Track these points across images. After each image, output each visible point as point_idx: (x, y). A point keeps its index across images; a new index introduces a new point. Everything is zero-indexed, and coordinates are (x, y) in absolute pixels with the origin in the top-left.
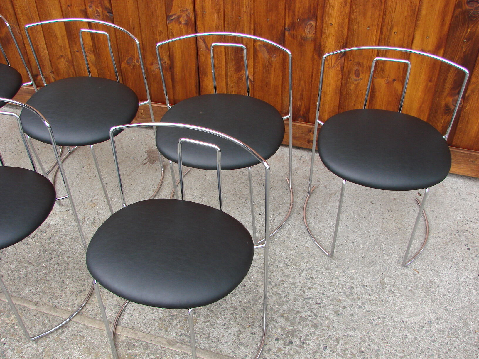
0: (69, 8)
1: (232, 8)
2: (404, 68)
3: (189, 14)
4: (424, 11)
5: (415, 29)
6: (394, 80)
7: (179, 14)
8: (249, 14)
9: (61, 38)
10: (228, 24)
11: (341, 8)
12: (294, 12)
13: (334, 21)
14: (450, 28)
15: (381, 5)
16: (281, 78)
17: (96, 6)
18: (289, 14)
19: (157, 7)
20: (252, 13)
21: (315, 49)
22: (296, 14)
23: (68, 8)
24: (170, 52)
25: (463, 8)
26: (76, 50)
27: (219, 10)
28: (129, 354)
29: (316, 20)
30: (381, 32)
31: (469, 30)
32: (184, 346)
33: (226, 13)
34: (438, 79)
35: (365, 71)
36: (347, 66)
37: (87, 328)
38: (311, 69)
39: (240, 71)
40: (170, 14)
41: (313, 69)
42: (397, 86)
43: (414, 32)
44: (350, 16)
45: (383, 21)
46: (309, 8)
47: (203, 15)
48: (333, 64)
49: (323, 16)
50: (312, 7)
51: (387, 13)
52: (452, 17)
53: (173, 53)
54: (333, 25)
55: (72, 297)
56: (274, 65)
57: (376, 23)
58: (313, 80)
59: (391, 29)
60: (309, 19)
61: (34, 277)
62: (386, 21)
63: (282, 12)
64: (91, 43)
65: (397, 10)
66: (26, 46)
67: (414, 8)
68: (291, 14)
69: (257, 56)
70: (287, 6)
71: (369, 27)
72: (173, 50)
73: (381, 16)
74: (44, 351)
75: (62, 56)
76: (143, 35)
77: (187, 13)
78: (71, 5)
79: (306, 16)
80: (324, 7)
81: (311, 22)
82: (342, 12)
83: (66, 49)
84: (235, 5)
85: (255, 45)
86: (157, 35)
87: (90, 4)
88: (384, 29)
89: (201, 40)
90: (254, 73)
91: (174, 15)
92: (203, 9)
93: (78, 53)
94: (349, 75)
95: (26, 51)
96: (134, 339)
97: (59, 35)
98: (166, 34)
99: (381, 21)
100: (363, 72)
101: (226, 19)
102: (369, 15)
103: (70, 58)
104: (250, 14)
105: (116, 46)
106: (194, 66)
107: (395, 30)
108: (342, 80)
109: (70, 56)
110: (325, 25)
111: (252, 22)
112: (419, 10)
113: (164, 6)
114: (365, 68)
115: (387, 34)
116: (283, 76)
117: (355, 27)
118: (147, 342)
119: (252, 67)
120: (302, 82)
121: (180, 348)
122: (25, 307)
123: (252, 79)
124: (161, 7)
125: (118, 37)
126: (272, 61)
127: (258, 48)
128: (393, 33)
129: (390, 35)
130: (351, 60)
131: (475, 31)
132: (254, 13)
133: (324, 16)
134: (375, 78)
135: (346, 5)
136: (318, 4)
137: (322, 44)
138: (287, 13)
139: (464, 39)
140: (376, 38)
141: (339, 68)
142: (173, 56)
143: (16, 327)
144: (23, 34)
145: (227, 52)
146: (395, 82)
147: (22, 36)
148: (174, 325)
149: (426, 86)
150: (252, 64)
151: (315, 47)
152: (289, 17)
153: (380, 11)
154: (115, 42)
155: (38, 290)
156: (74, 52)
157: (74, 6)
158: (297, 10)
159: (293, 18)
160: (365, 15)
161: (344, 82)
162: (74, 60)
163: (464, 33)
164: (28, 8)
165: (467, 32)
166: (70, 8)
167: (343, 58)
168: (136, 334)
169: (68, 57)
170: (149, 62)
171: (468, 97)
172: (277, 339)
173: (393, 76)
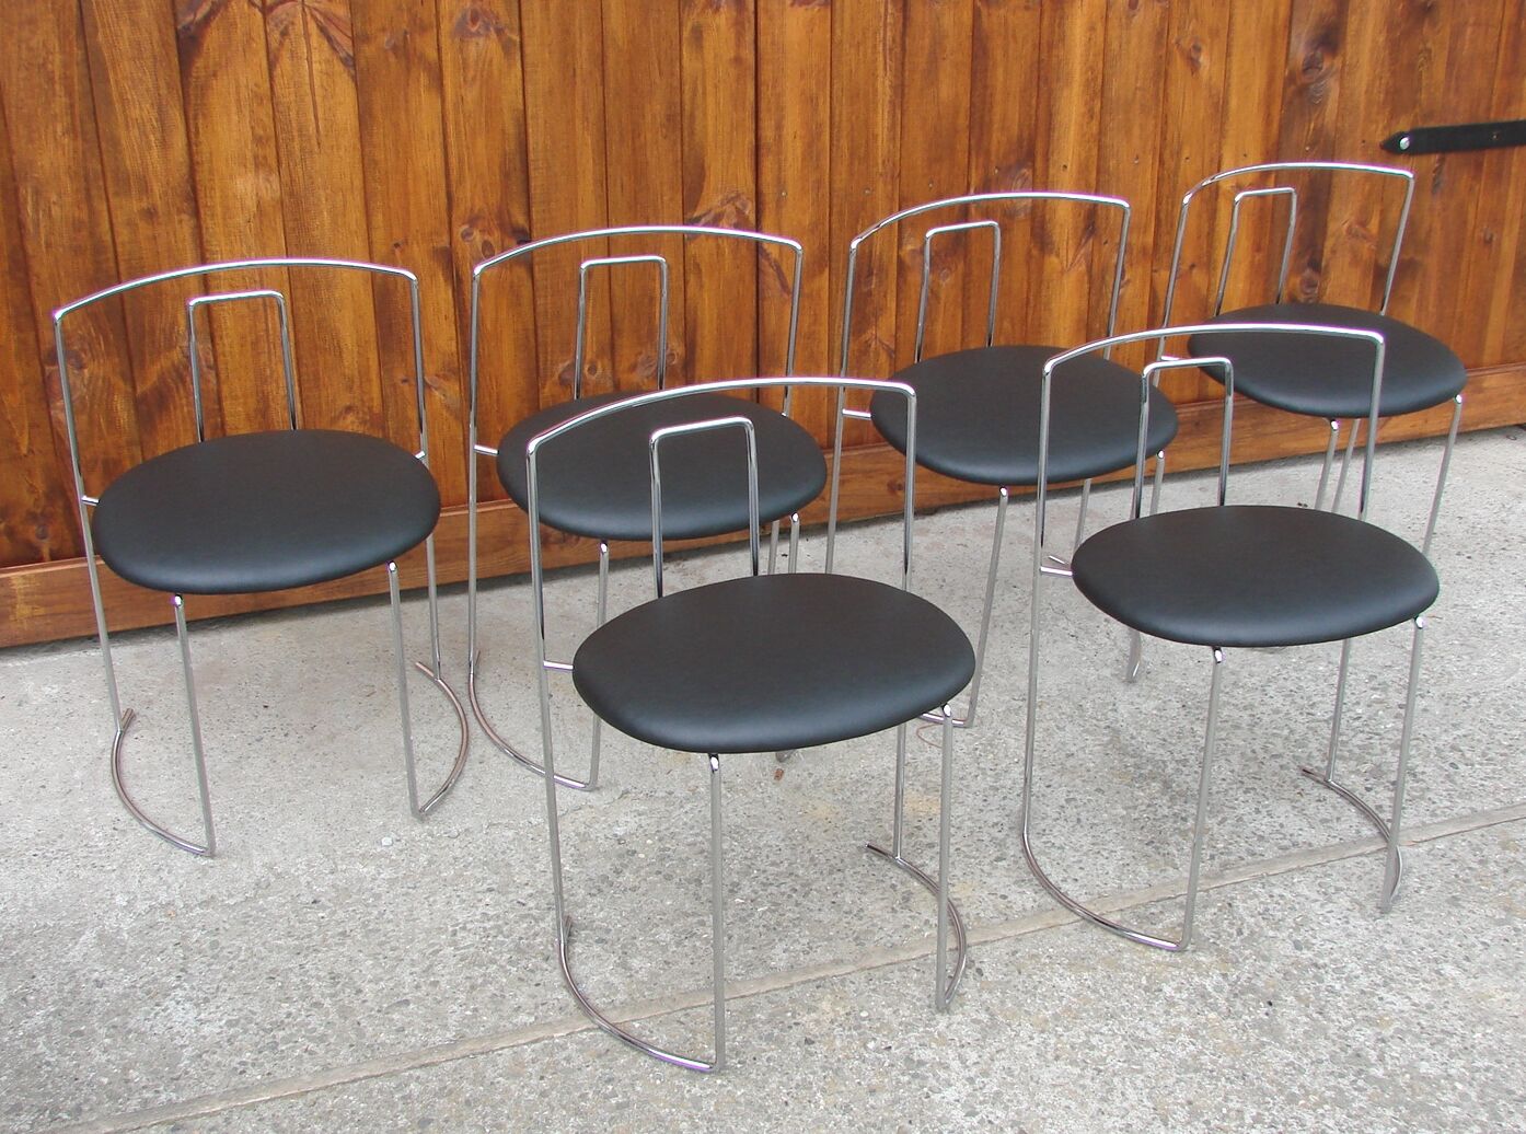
0: (397, 251)
1: (851, 174)
2: (1209, 234)
3: (745, 206)
4: (1234, 103)
5: (1220, 143)
6: (1193, 266)
7: (718, 210)
8: (889, 179)
9: (356, 350)
10: (841, 213)
11: (1082, 125)
12: (988, 153)
13: (1070, 158)
14: (1280, 127)
15: (1157, 105)
16: (960, 323)
17: (482, 231)
18: (977, 162)
19: (662, 202)
20: (896, 174)
21: (1033, 234)
22: (993, 158)
23: (394, 253)
24: (689, 318)
25: (1299, 83)
26: (400, 376)
27: (819, 182)
28: (1164, 930)
29: (1034, 162)
30: (1161, 162)
31: (1312, 126)
32: (1241, 870)
33: (837, 185)
34: (1271, 241)
35: (1134, 262)
36: (1100, 258)
37: (1018, 939)
38: (1025, 283)
39: (865, 332)
40: (696, 215)
41: (1029, 284)
42: (1198, 277)
43: (1220, 148)
44: (1100, 141)
45: (1164, 139)
46: (1020, 137)
47: (779, 202)
48: (1070, 261)
49: (1047, 153)
50: (1025, 135)
51: (1170, 121)
52: (1282, 104)
53: (695, 321)
54: (1069, 167)
55: (900, 915)
56: (942, 296)
57: (1149, 147)
58: (1031, 312)
59: (1179, 153)
60: (1020, 164)
61: (753, 929)
62: (1169, 137)
63: (962, 158)
64: (454, 344)
65: (1186, 109)
66: (226, 404)
67: (1215, 100)
68: (981, 160)
69: (905, 281)
70: (973, 142)
71: (1137, 158)
72: (696, 313)
73: (1159, 129)
74: (992, 1016)
75: (349, 409)
76: (614, 287)
77: (738, 204)
78: (406, 242)
79: (1013, 159)
80: (1050, 129)
81: (1024, 170)
82: (1083, 136)
83: (369, 380)
84: (856, 163)
85: (902, 254)
86: (654, 280)
87: (466, 227)
88: (1167, 156)
89: (771, 270)
90: (897, 328)
91: (705, 215)
92: (780, 184)
93: (406, 387)
94: (1103, 278)
95: (223, 424)
96: (1137, 906)
97: (348, 340)
98: (682, 271)
99: (1158, 138)
100: (1131, 265)
101: (835, 201)
102: (1136, 131)
103: (377, 408)
104: (892, 177)
105: (533, 340)
106: (749, 345)
107: (1186, 153)
108: (1089, 293)
109: (377, 403)
110: (1051, 171)
111: (897, 197)
112: (1226, 102)
113: (679, 197)
114: (1135, 252)
115: (1173, 164)
116: (963, 318)
117: (1112, 163)
118: (1170, 898)
119: (894, 313)
120: (1006, 324)
121: (1240, 874)
122: (824, 978)
123: (893, 347)
124: (671, 200)
125: (540, 309)
126: (939, 285)
127: (908, 260)
128: (1183, 162)
129: (1177, 166)
130: (1106, 242)
131: (1323, 125)
132: (899, 175)
133: (1051, 150)
134: (1156, 271)
135: (1092, 117)
136: (1036, 125)
137: (1047, 217)
138: (974, 159)
139: (1306, 145)
140: (1152, 179)
141: (1083, 268)
142: (695, 330)
143: (864, 1014)
144: (221, 366)
145: (834, 287)
146: (1195, 271)
147: (217, 375)
148: (1175, 852)
149: (1252, 263)
150: (894, 305)
151: (1032, 229)
152: (977, 168)
153: (1155, 117)
154: (531, 327)
155: (805, 941)
156: (394, 386)
157: (415, 245)
158: (993, 149)
159: (986, 168)
160: (1128, 132)
161: (1094, 298)
162: (391, 411)
163: (1305, 133)
164: (257, 278)
165: (1309, 130)
166: (402, 251)
167: (1091, 241)
168: (1131, 897)
169: (370, 408)
170: (624, 365)
171: (1327, 266)
172: (1368, 790)
173: (1189, 258)
